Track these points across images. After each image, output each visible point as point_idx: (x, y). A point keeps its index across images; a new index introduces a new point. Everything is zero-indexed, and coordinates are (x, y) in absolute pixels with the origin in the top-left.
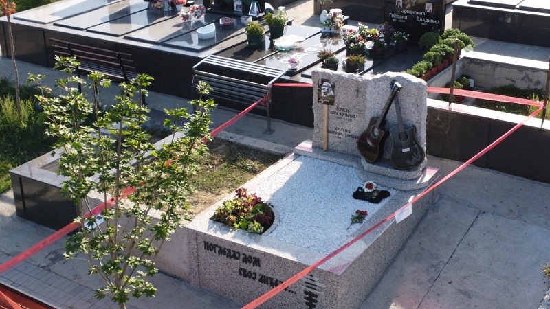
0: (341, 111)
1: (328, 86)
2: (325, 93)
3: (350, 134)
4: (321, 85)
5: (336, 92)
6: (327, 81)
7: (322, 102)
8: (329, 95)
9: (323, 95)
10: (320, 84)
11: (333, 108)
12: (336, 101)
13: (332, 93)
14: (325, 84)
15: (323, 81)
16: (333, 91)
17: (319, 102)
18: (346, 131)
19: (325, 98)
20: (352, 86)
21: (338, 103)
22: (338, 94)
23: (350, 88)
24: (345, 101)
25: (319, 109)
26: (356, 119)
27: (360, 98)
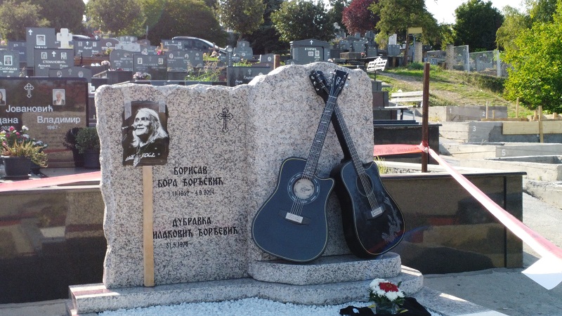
0: (186, 175)
1: (150, 118)
2: (144, 138)
3: (211, 226)
4: (133, 118)
6: (146, 104)
7: (136, 162)
8: (152, 139)
10: (128, 116)
11: (165, 171)
12: (172, 153)
14: (142, 113)
15: (136, 106)
16: (165, 128)
17: (125, 163)
18: (201, 221)
19: (144, 150)
20: (212, 105)
21: (178, 156)
22: (178, 133)
23: (205, 111)
24: (196, 147)
25: (126, 182)
26: (224, 185)
27: (231, 133)
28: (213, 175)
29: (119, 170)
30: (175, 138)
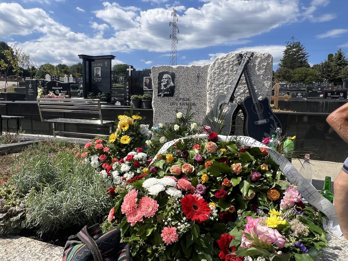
0: (181, 101)
1: (168, 78)
2: (165, 86)
5: (175, 83)
6: (167, 73)
7: (162, 96)
8: (168, 86)
9: (163, 88)
11: (172, 99)
12: (176, 92)
13: (172, 84)
14: (165, 76)
16: (173, 83)
19: (165, 91)
20: (193, 73)
21: (178, 94)
22: (178, 84)
23: (190, 75)
24: (185, 90)
25: (159, 103)
26: (197, 106)
27: (201, 84)
28: (192, 102)
29: (156, 98)
30: (178, 86)
